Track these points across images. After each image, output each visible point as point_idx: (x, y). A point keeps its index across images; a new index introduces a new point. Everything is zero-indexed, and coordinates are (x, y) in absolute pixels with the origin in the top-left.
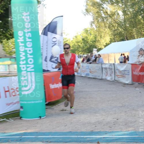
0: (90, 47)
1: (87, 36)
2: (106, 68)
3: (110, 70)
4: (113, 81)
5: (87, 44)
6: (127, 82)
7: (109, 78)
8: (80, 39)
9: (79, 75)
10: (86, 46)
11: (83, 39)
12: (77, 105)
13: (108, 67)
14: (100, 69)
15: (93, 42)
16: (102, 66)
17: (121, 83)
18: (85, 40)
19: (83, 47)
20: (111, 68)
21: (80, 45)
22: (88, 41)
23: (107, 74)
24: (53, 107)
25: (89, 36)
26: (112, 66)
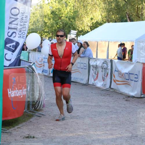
0: (63, 26)
1: (60, 7)
2: (96, 67)
3: (103, 70)
4: (106, 90)
5: (60, 20)
6: (132, 94)
7: (99, 84)
8: (47, 11)
9: (46, 74)
10: (57, 24)
11: (53, 12)
12: (52, 130)
13: (100, 65)
14: (85, 68)
15: (69, 19)
16: (90, 62)
17: (121, 94)
18: (56, 15)
19: (52, 26)
20: (105, 67)
21: (46, 21)
22: (62, 16)
23: (97, 77)
24: (10, 130)
25: (63, 7)
26: (107, 65)
